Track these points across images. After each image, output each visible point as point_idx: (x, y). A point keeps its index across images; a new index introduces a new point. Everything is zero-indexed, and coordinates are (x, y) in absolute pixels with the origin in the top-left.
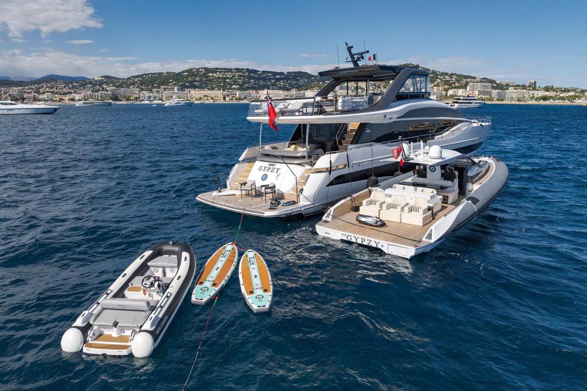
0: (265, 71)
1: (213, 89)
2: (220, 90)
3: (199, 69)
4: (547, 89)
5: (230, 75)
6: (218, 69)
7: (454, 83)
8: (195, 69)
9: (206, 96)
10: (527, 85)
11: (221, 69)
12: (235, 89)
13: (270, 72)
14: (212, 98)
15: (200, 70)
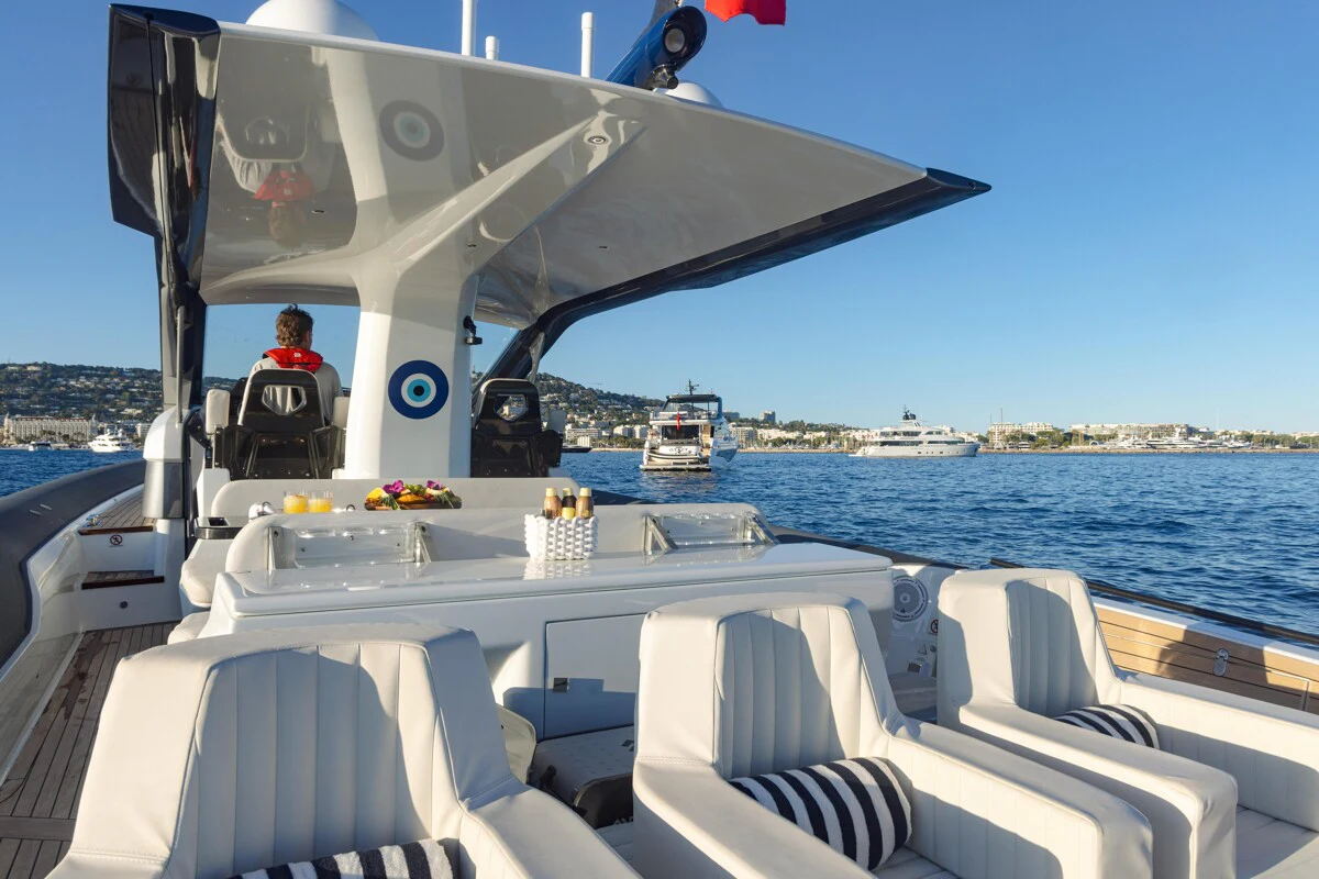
0: (213, 378)
1: (68, 417)
2: (89, 418)
3: (25, 366)
4: (791, 427)
5: (118, 384)
6: (82, 368)
7: (630, 414)
8: (14, 365)
9: (50, 433)
10: (762, 418)
11: (92, 368)
12: (130, 417)
13: (227, 380)
14: (66, 437)
15: (29, 368)
